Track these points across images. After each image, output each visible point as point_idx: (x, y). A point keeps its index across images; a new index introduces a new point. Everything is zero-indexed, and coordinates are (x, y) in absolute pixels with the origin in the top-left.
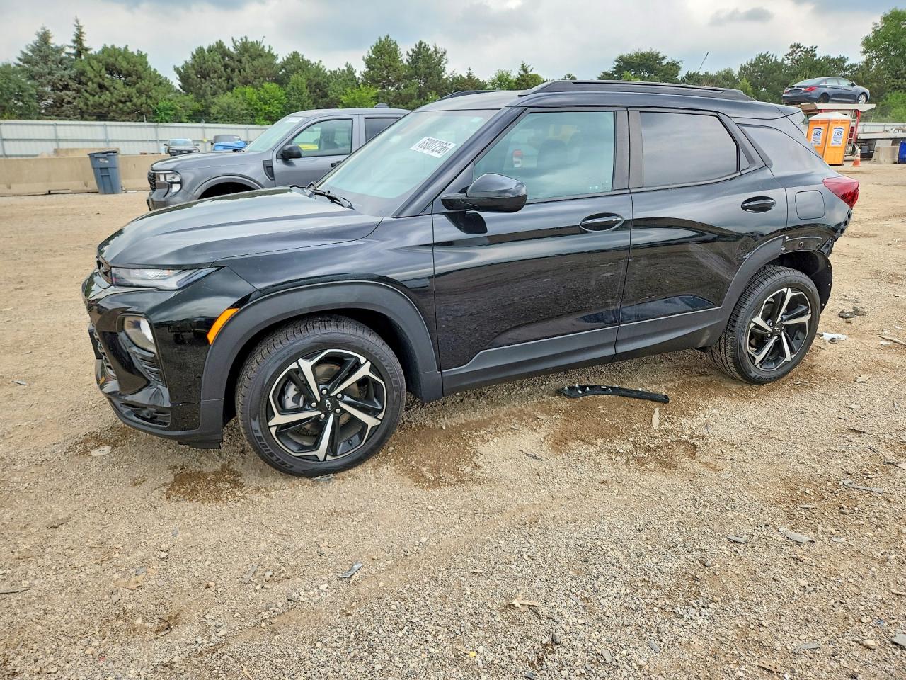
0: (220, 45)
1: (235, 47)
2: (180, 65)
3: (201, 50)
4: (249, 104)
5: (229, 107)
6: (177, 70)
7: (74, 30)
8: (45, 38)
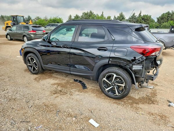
0: (169, 12)
1: (172, 12)
2: (158, 17)
3: (164, 14)
4: (170, 25)
5: (165, 25)
6: (157, 18)
7: (140, 12)
8: (134, 14)
